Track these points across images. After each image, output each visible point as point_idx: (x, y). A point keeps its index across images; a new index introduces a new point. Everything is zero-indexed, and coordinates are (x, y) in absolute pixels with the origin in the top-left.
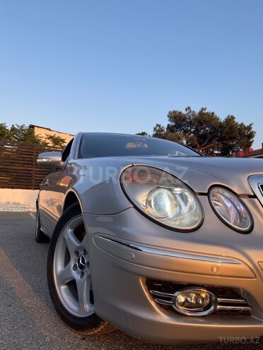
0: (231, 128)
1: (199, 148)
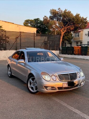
1: (64, 28)
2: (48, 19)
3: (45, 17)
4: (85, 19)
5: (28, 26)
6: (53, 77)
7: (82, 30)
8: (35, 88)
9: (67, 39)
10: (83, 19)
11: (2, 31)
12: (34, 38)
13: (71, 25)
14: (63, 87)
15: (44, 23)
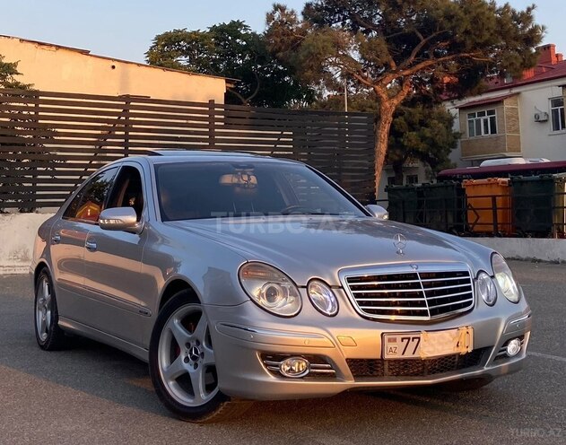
0: (475, 21)
1: (395, 72)
2: (293, 22)
3: (277, 14)
4: (522, 14)
5: (176, 67)
6: (318, 293)
7: (515, 91)
8: (205, 379)
9: (422, 147)
10: (510, 14)
11: (18, 91)
12: (211, 134)
13: (437, 55)
14: (386, 357)
15: (269, 49)
